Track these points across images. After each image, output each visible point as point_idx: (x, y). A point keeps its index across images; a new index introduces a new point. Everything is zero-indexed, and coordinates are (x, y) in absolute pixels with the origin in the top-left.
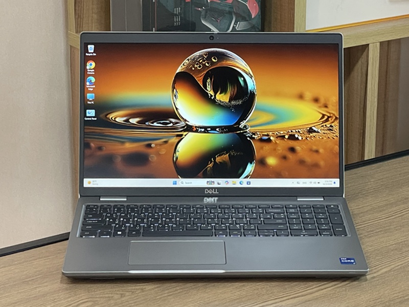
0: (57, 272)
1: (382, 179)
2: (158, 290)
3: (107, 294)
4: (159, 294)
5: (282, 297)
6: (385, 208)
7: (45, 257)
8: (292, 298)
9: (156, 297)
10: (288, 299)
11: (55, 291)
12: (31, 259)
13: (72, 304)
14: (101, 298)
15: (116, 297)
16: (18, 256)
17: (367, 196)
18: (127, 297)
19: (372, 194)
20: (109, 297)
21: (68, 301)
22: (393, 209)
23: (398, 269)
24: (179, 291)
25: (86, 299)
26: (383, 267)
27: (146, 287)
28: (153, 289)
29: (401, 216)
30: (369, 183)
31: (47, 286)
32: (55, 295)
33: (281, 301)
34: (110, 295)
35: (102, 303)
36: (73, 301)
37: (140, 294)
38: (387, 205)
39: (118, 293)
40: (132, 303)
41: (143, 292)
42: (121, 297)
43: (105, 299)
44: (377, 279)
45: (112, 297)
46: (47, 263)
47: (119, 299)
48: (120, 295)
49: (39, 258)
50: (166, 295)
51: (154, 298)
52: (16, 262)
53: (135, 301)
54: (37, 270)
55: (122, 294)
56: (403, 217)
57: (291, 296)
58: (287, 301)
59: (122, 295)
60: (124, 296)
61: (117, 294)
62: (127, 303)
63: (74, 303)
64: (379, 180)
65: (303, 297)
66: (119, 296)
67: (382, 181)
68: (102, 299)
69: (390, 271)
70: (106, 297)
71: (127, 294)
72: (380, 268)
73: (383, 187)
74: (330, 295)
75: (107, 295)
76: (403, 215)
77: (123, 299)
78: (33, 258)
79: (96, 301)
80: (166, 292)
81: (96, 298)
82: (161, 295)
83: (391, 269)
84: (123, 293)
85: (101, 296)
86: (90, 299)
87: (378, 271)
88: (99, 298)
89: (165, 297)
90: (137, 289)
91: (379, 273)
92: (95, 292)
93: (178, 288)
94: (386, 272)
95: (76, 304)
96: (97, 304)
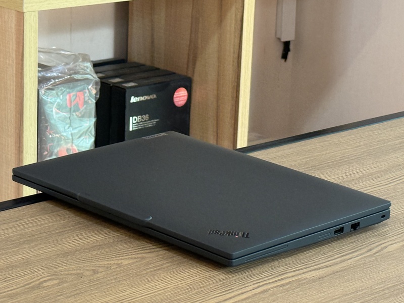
3: (74, 270)
4: (142, 268)
5: (301, 269)
8: (314, 270)
10: (311, 271)
13: (31, 283)
14: (68, 274)
15: (87, 273)
18: (102, 274)
20: (78, 274)
21: (24, 279)
24: (167, 265)
25: (48, 276)
27: (123, 261)
33: (303, 273)
34: (78, 271)
35: (72, 281)
36: (32, 279)
37: (117, 269)
39: (88, 268)
40: (111, 280)
41: (121, 266)
42: (95, 273)
43: (73, 277)
51: (139, 274)
53: (115, 277)
55: (93, 270)
57: (313, 268)
58: (311, 273)
59: (95, 272)
60: (98, 273)
61: (88, 270)
62: (105, 280)
63: (34, 282)
65: (328, 268)
66: (91, 273)
68: (69, 276)
70: (74, 274)
71: (101, 270)
74: (360, 265)
75: (74, 272)
77: (97, 276)
79: (63, 278)
80: (151, 266)
81: (62, 275)
82: (146, 270)
84: (94, 268)
85: (67, 272)
86: (53, 277)
88: (65, 274)
89: (151, 271)
90: (111, 264)
92: (56, 268)
95: (38, 282)
96: (66, 282)
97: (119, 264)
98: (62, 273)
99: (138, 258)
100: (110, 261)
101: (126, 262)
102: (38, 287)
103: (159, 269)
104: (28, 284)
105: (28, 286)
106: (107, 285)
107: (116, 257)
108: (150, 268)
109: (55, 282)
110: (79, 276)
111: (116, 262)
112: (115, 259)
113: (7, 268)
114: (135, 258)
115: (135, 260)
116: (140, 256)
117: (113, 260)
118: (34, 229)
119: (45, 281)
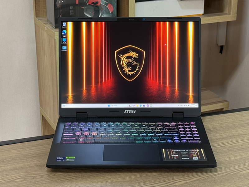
0: (19, 158)
1: (226, 123)
2: (63, 176)
4: (61, 178)
6: (217, 140)
7: (19, 149)
9: (59, 179)
11: (9, 170)
12: (12, 149)
14: (30, 176)
16: (7, 147)
17: (212, 132)
18: (43, 178)
19: (215, 131)
20: (34, 177)
22: (222, 141)
23: (203, 179)
24: (73, 178)
25: (22, 176)
26: (195, 177)
28: (60, 175)
29: (224, 146)
30: (218, 124)
31: (8, 166)
32: (8, 172)
34: (36, 176)
35: (28, 180)
36: (15, 177)
37: (51, 177)
38: (220, 138)
39: (41, 175)
40: (43, 182)
41: (54, 176)
42: (41, 177)
43: (31, 178)
44: (187, 184)
45: (37, 177)
46: (18, 153)
47: (39, 178)
48: (41, 176)
49: (16, 149)
50: (65, 179)
51: (57, 181)
52: (3, 150)
53: (46, 181)
54: (11, 156)
55: (42, 176)
56: (225, 147)
61: (40, 175)
62: (41, 181)
64: (224, 123)
67: (226, 124)
69: (197, 180)
70: (32, 177)
71: (45, 176)
72: (193, 177)
73: (224, 128)
75: (34, 176)
76: (226, 146)
77: (41, 179)
78: (13, 149)
79: (26, 178)
80: (66, 177)
81: (28, 176)
82: (62, 179)
83: (199, 179)
86: (24, 177)
87: (190, 180)
91: (191, 180)
92: (30, 172)
93: (74, 176)
94: (195, 180)
95: (15, 179)
96: (26, 180)
98: (29, 175)
102: (13, 181)
103: (67, 180)
104: (11, 179)
105: (9, 180)
106: (39, 184)
109: (21, 180)
110: (34, 178)
113: (12, 169)
119: (19, 178)
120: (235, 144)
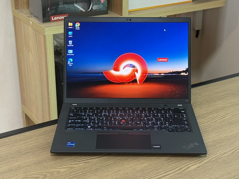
0: (11, 156)
6: (206, 116)
11: (5, 172)
15: (41, 177)
23: (213, 161)
29: (215, 121)
39: (43, 174)
44: (201, 168)
60: (46, 177)
66: (43, 177)
67: (204, 98)
71: (49, 175)
75: (36, 176)
83: (209, 161)
84: (46, 174)
90: (55, 171)
97: (58, 171)
98: (30, 176)
99: (70, 168)
100: (56, 169)
101: (63, 170)
107: (60, 166)
108: (71, 175)
111: (58, 170)
112: (58, 168)
113: (8, 171)
114: (68, 168)
115: (67, 169)
116: (71, 166)
117: (57, 169)
118: (34, 144)
120: (223, 118)
